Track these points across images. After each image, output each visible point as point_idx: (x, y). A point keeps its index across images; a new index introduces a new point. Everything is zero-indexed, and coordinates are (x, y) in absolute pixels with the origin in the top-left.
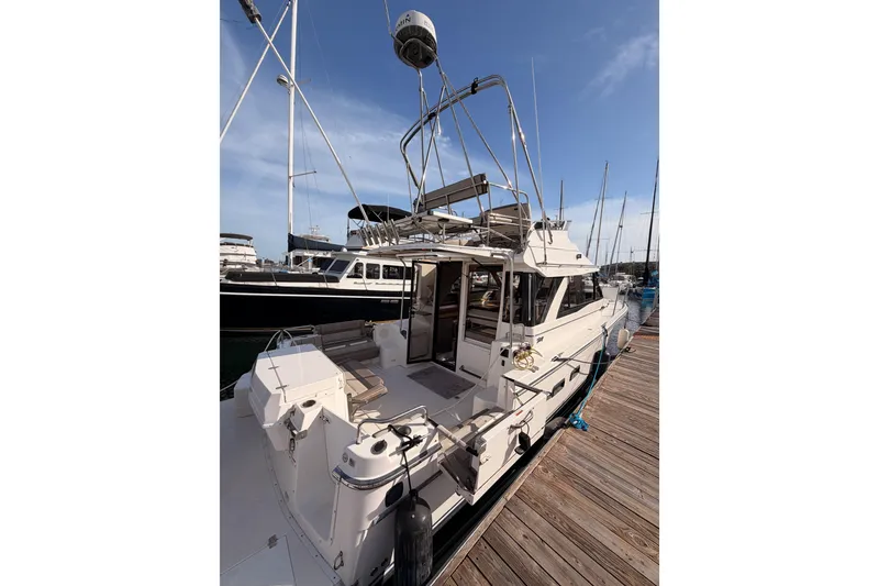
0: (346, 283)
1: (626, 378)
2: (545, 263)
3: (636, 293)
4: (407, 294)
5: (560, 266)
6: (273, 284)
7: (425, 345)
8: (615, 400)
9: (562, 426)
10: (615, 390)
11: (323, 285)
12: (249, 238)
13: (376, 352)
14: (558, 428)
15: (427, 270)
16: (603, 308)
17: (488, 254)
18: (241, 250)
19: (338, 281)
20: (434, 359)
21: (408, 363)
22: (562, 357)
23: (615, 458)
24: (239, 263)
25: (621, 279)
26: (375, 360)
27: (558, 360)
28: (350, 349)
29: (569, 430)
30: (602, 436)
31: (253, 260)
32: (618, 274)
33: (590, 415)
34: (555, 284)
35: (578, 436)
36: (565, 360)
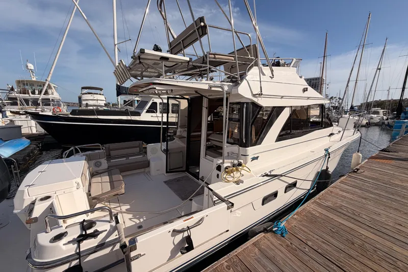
0: (145, 116)
1: (345, 194)
2: (261, 94)
3: (388, 125)
4: (164, 123)
5: (282, 97)
6: (96, 117)
7: (180, 161)
8: (324, 212)
9: (265, 231)
10: (329, 204)
11: (129, 118)
12: (101, 89)
13: (147, 164)
14: (260, 232)
15: (184, 104)
16: (332, 134)
17: (206, 87)
18: (96, 97)
19: (140, 115)
20: (187, 170)
21: (167, 172)
22: (273, 173)
23: (299, 264)
24: (95, 106)
25: (377, 113)
26: (147, 169)
27: (267, 175)
28: (128, 161)
29: (269, 235)
30: (296, 242)
31: (103, 103)
32: (373, 109)
33: (294, 223)
34: (274, 113)
35: (274, 240)
36: (275, 176)
